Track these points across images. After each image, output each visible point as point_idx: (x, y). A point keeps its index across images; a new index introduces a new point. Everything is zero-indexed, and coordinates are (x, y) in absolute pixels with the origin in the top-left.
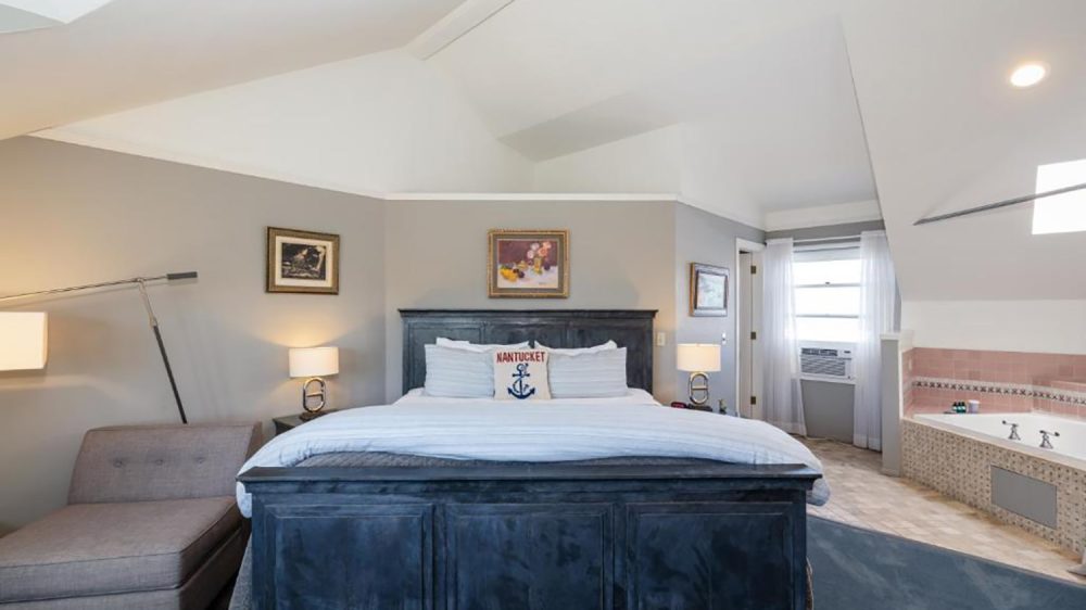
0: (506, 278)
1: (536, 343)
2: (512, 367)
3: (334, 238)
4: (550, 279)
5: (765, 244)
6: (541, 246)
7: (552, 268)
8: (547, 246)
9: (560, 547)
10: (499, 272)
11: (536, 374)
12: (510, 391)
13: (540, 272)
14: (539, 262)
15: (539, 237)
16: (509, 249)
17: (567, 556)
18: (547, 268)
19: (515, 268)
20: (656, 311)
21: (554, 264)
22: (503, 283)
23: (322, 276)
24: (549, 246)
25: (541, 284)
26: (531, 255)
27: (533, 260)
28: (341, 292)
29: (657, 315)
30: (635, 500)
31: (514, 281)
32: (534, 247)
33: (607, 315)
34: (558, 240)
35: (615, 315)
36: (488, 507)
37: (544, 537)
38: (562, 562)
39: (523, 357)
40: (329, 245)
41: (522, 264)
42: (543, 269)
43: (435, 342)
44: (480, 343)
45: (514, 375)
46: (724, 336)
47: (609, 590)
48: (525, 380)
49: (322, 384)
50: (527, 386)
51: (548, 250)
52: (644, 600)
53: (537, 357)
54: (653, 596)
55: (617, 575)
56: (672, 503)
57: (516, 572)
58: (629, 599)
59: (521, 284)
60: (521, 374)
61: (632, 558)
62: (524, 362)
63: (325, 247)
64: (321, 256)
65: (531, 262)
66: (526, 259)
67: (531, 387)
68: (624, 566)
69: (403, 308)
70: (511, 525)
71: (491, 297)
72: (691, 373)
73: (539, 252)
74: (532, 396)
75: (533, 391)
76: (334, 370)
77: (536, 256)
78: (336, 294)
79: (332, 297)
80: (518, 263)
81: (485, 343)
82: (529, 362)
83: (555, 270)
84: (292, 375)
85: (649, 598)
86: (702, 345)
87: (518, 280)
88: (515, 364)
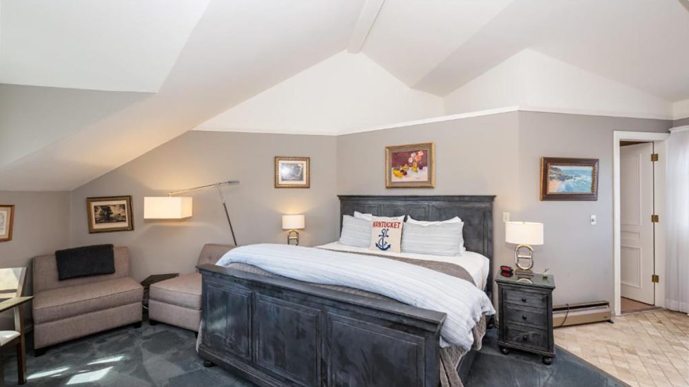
0: (396, 175)
1: (409, 217)
2: (379, 230)
3: (308, 159)
4: (422, 175)
5: (669, 132)
6: (417, 154)
7: (424, 168)
8: (421, 154)
9: (297, 328)
10: (392, 172)
11: (393, 236)
12: (377, 245)
13: (417, 171)
14: (416, 165)
15: (415, 148)
16: (399, 158)
17: (301, 334)
18: (421, 168)
19: (401, 169)
20: (494, 197)
21: (426, 165)
22: (395, 179)
23: (301, 179)
24: (422, 154)
25: (417, 178)
26: (411, 160)
27: (412, 163)
28: (311, 187)
29: (496, 199)
30: (332, 312)
31: (401, 177)
32: (413, 155)
33: (457, 199)
34: (427, 148)
35: (462, 199)
36: (270, 298)
37: (291, 322)
38: (298, 337)
39: (387, 224)
40: (304, 163)
41: (406, 166)
42: (418, 168)
43: (353, 215)
44: (377, 216)
45: (380, 236)
46: (593, 217)
47: (319, 361)
48: (386, 239)
49: (297, 233)
50: (386, 243)
51: (422, 156)
52: (336, 374)
53: (395, 225)
54: (340, 373)
55: (323, 354)
56: (350, 318)
57: (281, 337)
58: (329, 370)
59: (404, 179)
60: (384, 235)
61: (330, 346)
62: (386, 228)
63: (302, 164)
64: (301, 169)
65: (411, 165)
66: (408, 163)
67: (388, 244)
68: (327, 350)
69: (339, 194)
70: (278, 310)
71: (387, 188)
72: (518, 245)
73: (416, 158)
74: (389, 249)
75: (389, 246)
76: (303, 227)
77: (414, 161)
78: (309, 187)
79: (306, 190)
80: (403, 165)
81: (381, 216)
82: (389, 228)
83: (426, 169)
84: (284, 228)
85: (338, 374)
86: (526, 223)
87: (403, 177)
88: (381, 229)
